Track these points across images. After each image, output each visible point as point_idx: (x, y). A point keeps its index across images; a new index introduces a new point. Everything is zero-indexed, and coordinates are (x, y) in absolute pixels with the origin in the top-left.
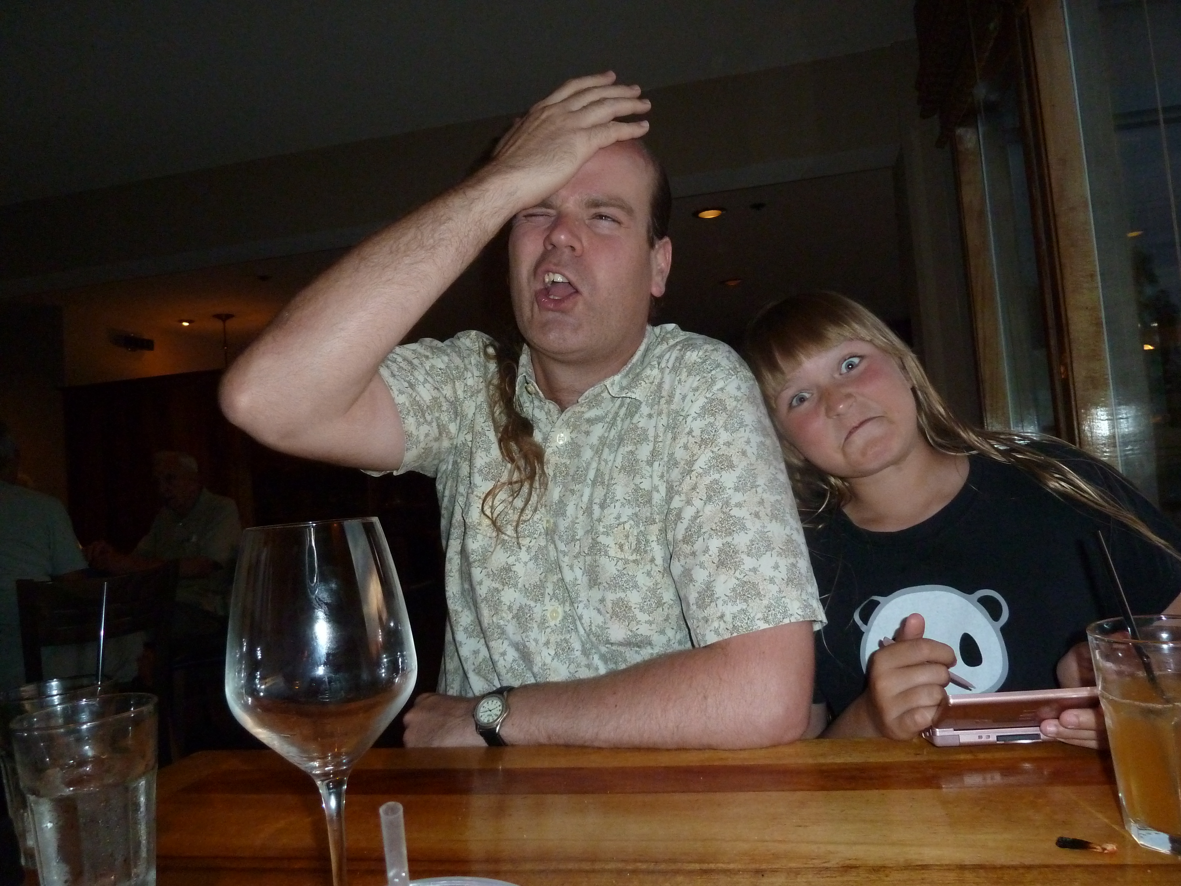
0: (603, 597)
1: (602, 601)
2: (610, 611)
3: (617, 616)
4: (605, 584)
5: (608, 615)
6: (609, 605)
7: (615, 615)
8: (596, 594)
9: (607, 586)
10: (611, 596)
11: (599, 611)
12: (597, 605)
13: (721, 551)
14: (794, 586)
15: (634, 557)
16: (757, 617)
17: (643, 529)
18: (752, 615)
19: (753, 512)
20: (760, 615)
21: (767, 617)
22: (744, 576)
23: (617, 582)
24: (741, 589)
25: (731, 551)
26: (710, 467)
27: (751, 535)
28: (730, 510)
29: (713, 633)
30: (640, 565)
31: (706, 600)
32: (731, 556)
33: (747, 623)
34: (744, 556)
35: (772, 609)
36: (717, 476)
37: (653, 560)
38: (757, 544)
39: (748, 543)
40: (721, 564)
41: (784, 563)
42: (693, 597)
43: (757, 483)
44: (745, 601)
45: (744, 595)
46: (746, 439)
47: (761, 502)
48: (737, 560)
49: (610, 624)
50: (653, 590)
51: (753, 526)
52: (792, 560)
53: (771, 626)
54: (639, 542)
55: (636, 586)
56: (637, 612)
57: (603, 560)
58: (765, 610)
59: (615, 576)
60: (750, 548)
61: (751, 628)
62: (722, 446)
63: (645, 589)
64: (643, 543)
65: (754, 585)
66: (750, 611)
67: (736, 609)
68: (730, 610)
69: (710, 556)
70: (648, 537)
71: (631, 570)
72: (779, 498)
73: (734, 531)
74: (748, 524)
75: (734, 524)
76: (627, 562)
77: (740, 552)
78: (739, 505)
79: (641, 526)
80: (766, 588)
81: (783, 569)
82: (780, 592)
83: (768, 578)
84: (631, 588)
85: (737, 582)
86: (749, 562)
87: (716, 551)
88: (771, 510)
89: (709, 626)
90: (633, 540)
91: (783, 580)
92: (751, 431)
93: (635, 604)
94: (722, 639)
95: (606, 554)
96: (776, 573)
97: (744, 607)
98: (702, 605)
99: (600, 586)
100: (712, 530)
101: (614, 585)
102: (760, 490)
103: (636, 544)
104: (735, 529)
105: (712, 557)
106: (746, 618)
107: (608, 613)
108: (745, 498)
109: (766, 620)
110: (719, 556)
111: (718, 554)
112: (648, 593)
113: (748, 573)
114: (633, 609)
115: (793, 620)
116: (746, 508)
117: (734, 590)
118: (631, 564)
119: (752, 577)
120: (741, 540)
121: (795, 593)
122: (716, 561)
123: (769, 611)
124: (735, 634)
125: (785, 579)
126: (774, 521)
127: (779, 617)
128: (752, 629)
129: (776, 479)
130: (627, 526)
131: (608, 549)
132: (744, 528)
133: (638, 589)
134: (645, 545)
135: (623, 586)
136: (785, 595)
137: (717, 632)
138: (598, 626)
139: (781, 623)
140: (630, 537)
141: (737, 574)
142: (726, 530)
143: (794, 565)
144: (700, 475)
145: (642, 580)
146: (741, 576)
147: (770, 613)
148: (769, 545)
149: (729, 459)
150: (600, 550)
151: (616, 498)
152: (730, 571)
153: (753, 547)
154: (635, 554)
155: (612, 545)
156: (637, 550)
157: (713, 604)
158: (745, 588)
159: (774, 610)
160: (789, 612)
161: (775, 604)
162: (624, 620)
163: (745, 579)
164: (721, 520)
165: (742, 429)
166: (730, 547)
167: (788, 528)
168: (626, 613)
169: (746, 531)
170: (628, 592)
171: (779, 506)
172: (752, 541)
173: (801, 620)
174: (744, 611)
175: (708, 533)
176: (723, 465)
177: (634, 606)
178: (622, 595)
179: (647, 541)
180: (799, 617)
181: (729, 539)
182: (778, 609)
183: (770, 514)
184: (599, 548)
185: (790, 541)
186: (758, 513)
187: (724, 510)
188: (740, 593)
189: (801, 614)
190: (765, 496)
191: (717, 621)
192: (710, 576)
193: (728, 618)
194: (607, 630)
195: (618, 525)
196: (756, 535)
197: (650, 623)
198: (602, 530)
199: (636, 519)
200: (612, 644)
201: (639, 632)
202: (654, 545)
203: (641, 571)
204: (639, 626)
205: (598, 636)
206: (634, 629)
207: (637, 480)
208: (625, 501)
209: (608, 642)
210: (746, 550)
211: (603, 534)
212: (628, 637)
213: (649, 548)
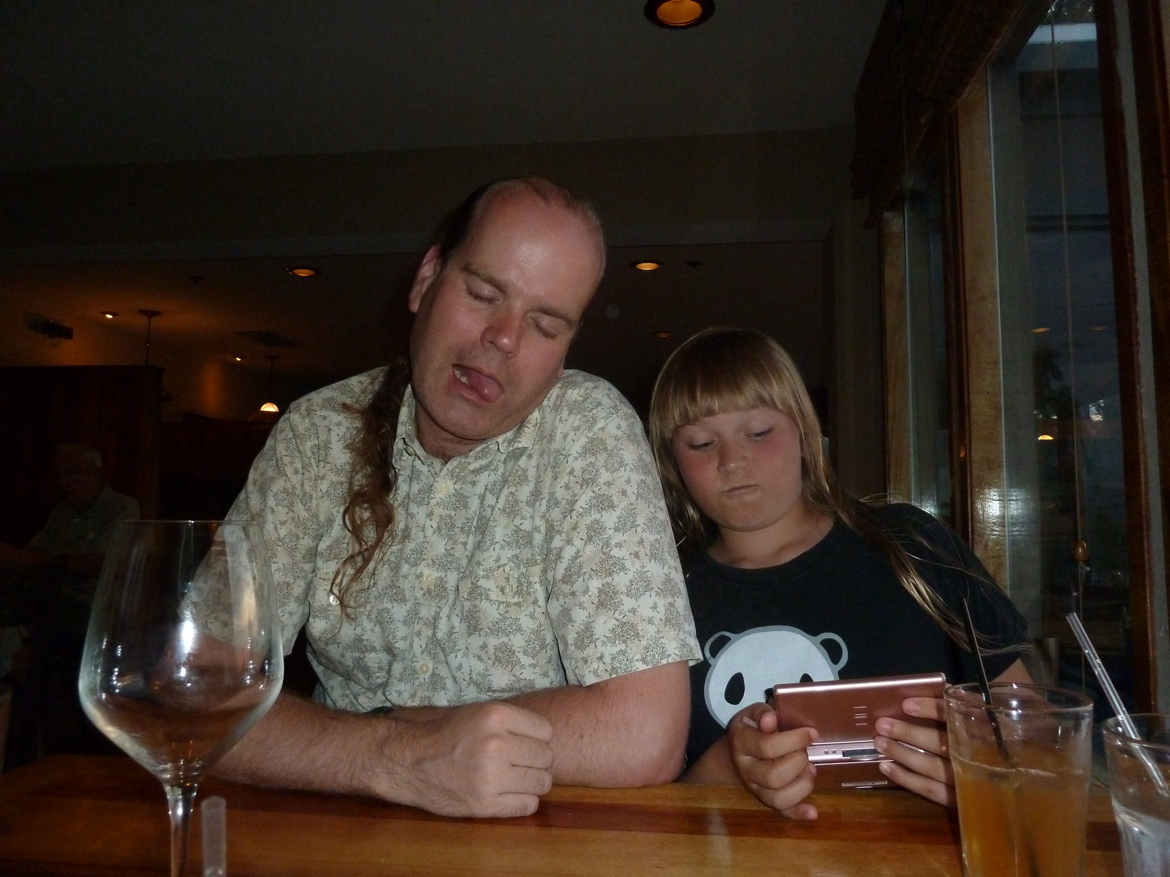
0: (485, 643)
1: (484, 647)
2: (493, 657)
3: (500, 662)
4: (487, 630)
5: (490, 662)
6: (491, 649)
7: (497, 660)
8: (476, 641)
9: (489, 631)
10: (493, 642)
11: (480, 658)
12: (478, 652)
13: (600, 591)
14: (671, 626)
15: (516, 599)
16: (635, 658)
17: (524, 570)
18: (631, 656)
19: (633, 552)
20: (638, 656)
21: (646, 658)
22: (623, 617)
23: (500, 626)
24: (620, 630)
25: (611, 592)
26: (591, 506)
27: (630, 575)
28: (610, 551)
29: (591, 674)
30: (522, 608)
31: (586, 641)
32: (611, 596)
33: (626, 664)
34: (623, 597)
36: (597, 516)
37: (535, 602)
38: (637, 584)
39: (628, 584)
40: (601, 605)
41: (662, 603)
42: (571, 637)
43: (637, 523)
44: (624, 642)
45: (623, 636)
46: (626, 479)
47: (641, 542)
48: (617, 600)
49: (492, 670)
50: (537, 633)
51: (633, 566)
52: (670, 600)
53: (649, 667)
54: (520, 584)
55: (519, 629)
56: (520, 655)
57: (484, 605)
58: (643, 650)
59: (497, 621)
60: (629, 589)
61: (629, 669)
62: (602, 486)
63: (528, 631)
64: (526, 585)
65: (633, 626)
66: (629, 652)
67: (615, 650)
68: (609, 651)
69: (590, 596)
70: (531, 579)
71: (514, 613)
72: (658, 537)
73: (614, 571)
74: (628, 565)
75: (614, 564)
76: (508, 605)
77: (620, 592)
78: (619, 545)
79: (521, 568)
80: (644, 628)
81: (661, 609)
82: (658, 632)
83: (647, 618)
84: (515, 632)
85: (617, 623)
86: (628, 603)
87: (596, 591)
88: (650, 550)
89: (588, 667)
90: (513, 582)
91: (662, 620)
92: (631, 470)
93: (519, 647)
94: (600, 680)
95: (488, 599)
96: (654, 614)
97: (623, 648)
98: (581, 645)
99: (481, 632)
100: (593, 570)
101: (497, 629)
102: (639, 529)
103: (517, 586)
104: (615, 570)
105: (592, 598)
106: (625, 660)
107: (490, 659)
108: (625, 538)
109: (644, 660)
110: (599, 596)
111: (598, 595)
112: (531, 635)
113: (627, 614)
114: (516, 653)
115: (671, 660)
116: (626, 548)
117: (613, 631)
118: (513, 607)
119: (631, 618)
120: (621, 580)
121: (673, 632)
122: (596, 601)
123: (648, 652)
124: (614, 676)
125: (663, 620)
126: (653, 561)
127: (657, 657)
128: (631, 670)
129: (655, 518)
130: (508, 569)
131: (490, 592)
132: (623, 568)
133: (521, 633)
134: (527, 587)
136: (663, 635)
137: (595, 673)
138: (479, 674)
139: (659, 664)
140: (511, 579)
141: (617, 615)
142: (606, 571)
143: (672, 605)
144: (581, 515)
145: (526, 623)
146: (621, 617)
147: (648, 654)
148: (648, 585)
149: (609, 498)
150: (481, 594)
151: (496, 540)
152: (609, 612)
153: (633, 587)
154: (516, 597)
155: (493, 588)
156: (518, 593)
157: (592, 645)
158: (624, 629)
160: (667, 653)
161: (653, 645)
162: (507, 666)
163: (624, 620)
164: (601, 560)
165: (622, 469)
166: (610, 587)
167: (666, 567)
168: (510, 657)
169: (625, 572)
170: (512, 636)
171: (658, 545)
172: (631, 581)
173: (678, 660)
174: (623, 652)
175: (588, 573)
176: (603, 505)
178: (505, 640)
179: (529, 583)
180: (676, 657)
181: (609, 579)
183: (649, 554)
184: (479, 592)
185: (668, 580)
186: (637, 553)
187: (605, 550)
188: (619, 634)
189: (679, 654)
190: (644, 535)
191: (597, 662)
192: (590, 616)
194: (489, 677)
195: (498, 567)
196: (635, 575)
197: (534, 666)
198: (481, 573)
199: (516, 561)
200: (494, 691)
201: (522, 677)
202: (537, 586)
203: (524, 614)
204: (523, 671)
205: (479, 685)
206: (518, 674)
207: (517, 521)
208: (504, 543)
209: (490, 690)
210: (625, 591)
211: (484, 577)
212: (512, 682)
213: (532, 590)
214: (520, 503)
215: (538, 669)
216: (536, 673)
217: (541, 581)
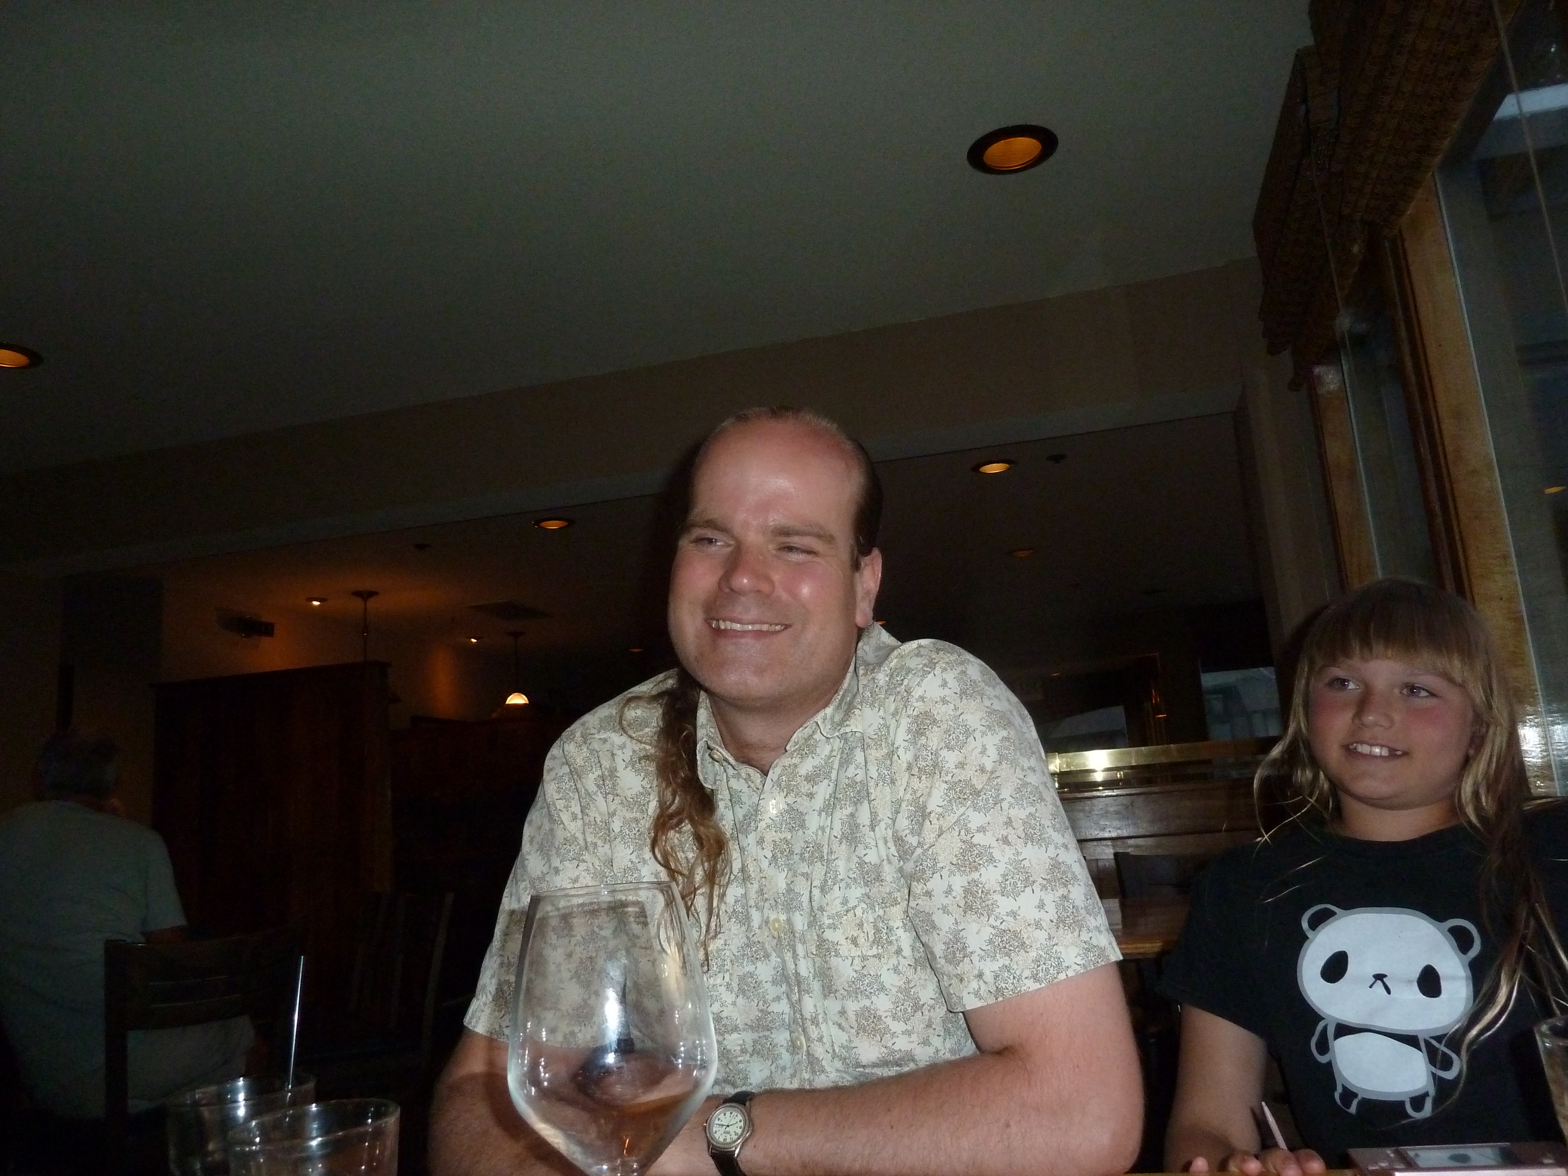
0: (843, 1008)
1: (843, 1012)
2: (855, 1025)
3: (865, 1031)
4: (842, 991)
5: (853, 1031)
6: (852, 1016)
7: (861, 1029)
8: (833, 1006)
9: (846, 993)
10: (852, 1006)
11: (840, 1026)
12: (837, 1018)
13: (966, 891)
14: (1066, 927)
15: (874, 951)
16: (1024, 975)
17: (881, 912)
18: (1018, 973)
19: (1000, 837)
20: (1027, 973)
21: (1037, 974)
22: (1001, 923)
23: (858, 986)
24: (1000, 940)
25: (980, 891)
27: (1002, 868)
28: (972, 838)
29: (972, 996)
30: (883, 959)
31: (958, 955)
32: (981, 898)
33: (1013, 983)
34: (997, 897)
35: (1042, 963)
37: (899, 952)
38: (1012, 878)
39: (1000, 879)
40: (969, 908)
41: (1050, 898)
42: (939, 949)
43: (1001, 797)
44: (1008, 955)
45: (1005, 947)
47: (1009, 823)
48: (990, 902)
49: (856, 1042)
50: (906, 991)
51: (1004, 856)
52: (1061, 891)
53: (1043, 985)
54: (878, 931)
55: (882, 988)
56: (889, 1021)
57: (835, 962)
58: (1033, 965)
59: (853, 980)
60: (1003, 886)
61: (1018, 989)
63: (894, 990)
64: (885, 931)
65: (1016, 935)
66: (1015, 967)
67: (996, 966)
68: (990, 967)
69: (954, 897)
70: (891, 923)
71: (873, 968)
73: (980, 864)
74: (997, 854)
75: (979, 855)
76: (864, 958)
77: (992, 891)
78: (982, 829)
79: (877, 909)
80: (1031, 935)
81: (1051, 906)
82: (1050, 939)
83: (1033, 922)
84: (877, 992)
85: (994, 932)
86: (1005, 904)
87: (961, 891)
88: (1024, 830)
89: (966, 987)
90: (869, 928)
91: (1052, 921)
93: (885, 1011)
96: (1042, 915)
97: (1007, 963)
98: (952, 960)
99: (837, 995)
100: (953, 864)
101: (854, 991)
102: (1005, 805)
103: (874, 933)
104: (981, 862)
105: (957, 900)
106: (1012, 977)
107: (852, 1028)
108: (988, 819)
109: (1035, 977)
110: (965, 897)
111: (964, 895)
112: (899, 994)
113: (1005, 918)
114: (883, 1018)
115: (1071, 973)
116: (991, 833)
117: (991, 942)
118: (871, 959)
119: (1011, 924)
120: (990, 876)
121: (1070, 935)
122: (962, 904)
123: (1038, 966)
124: (1000, 999)
125: (1055, 921)
126: (1030, 843)
127: (1051, 972)
128: (1020, 990)
130: (859, 911)
132: (992, 860)
133: (886, 992)
134: (886, 933)
135: (866, 990)
136: (1057, 942)
137: (977, 994)
138: (842, 1046)
139: (1056, 981)
140: (865, 925)
141: (992, 921)
142: (970, 864)
143: (1065, 898)
145: (890, 980)
146: (998, 923)
147: (1040, 968)
148: (1027, 879)
149: (967, 784)
150: (829, 949)
151: (840, 877)
152: (982, 918)
153: (1008, 882)
154: (875, 948)
155: (843, 941)
156: (877, 942)
157: (967, 960)
158: (1005, 939)
159: (1044, 964)
160: (1064, 964)
161: (1045, 956)
162: (874, 1035)
163: (1003, 927)
164: (962, 851)
166: (977, 886)
167: (1051, 848)
168: (876, 1025)
169: (995, 864)
170: (874, 998)
171: (1033, 822)
172: (1004, 876)
174: (1007, 968)
175: (947, 868)
177: (884, 1015)
178: (867, 1003)
179: (890, 929)
180: (1078, 967)
181: (975, 875)
182: (1050, 962)
183: (1023, 836)
184: (827, 946)
185: (1055, 865)
186: (1006, 838)
187: (965, 838)
188: (999, 945)
189: (1084, 961)
190: (1013, 812)
191: (976, 980)
192: (957, 923)
193: (988, 976)
194: (854, 1050)
195: (847, 911)
196: (1008, 866)
197: (908, 1033)
198: (827, 922)
199: (868, 901)
200: (864, 1067)
201: (896, 1047)
202: (900, 932)
203: (885, 967)
204: (895, 1040)
205: (845, 1059)
206: (890, 1044)
207: (861, 851)
208: (849, 881)
209: (858, 1065)
210: (999, 889)
211: (829, 927)
212: (884, 1055)
213: (894, 938)
214: (861, 827)
215: (914, 1037)
216: (912, 1042)
217: (905, 925)
